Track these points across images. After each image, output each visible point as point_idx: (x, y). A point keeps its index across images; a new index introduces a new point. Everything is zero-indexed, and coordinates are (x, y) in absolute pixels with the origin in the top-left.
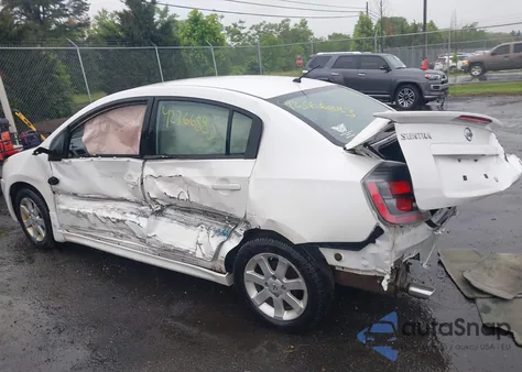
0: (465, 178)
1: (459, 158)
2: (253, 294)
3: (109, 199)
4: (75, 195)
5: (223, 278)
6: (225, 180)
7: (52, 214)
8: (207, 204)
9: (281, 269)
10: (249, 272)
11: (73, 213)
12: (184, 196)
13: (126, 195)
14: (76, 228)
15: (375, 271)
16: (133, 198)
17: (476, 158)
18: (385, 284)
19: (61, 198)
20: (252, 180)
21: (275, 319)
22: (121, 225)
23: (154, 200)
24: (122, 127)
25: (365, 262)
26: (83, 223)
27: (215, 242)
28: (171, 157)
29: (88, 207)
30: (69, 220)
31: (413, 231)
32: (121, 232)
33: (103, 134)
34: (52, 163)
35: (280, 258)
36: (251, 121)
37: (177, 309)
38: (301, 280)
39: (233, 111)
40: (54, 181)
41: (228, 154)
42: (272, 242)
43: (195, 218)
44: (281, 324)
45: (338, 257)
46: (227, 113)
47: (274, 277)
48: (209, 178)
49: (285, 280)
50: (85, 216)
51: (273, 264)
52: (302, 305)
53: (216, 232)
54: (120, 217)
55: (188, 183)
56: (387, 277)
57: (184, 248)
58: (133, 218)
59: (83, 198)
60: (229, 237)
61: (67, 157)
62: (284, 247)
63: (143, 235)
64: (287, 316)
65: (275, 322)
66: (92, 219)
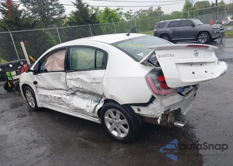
0: (193, 73)
1: (191, 64)
2: (109, 126)
3: (56, 89)
4: (43, 88)
5: (97, 120)
6: (94, 79)
7: (36, 96)
8: (90, 89)
9: (118, 116)
10: (106, 117)
11: (43, 95)
12: (81, 87)
13: (62, 87)
14: (45, 101)
15: (155, 115)
16: (65, 89)
17: (201, 64)
18: (159, 121)
19: (39, 90)
20: (104, 78)
21: (118, 137)
22: (60, 99)
23: (71, 89)
24: (58, 59)
25: (150, 112)
26: (47, 99)
27: (94, 105)
28: (76, 71)
29: (48, 93)
30: (43, 98)
31: (171, 98)
32: (61, 103)
33: (52, 63)
34: (34, 76)
35: (117, 111)
36: (103, 53)
37: (81, 133)
38: (125, 120)
39: (97, 50)
40: (35, 83)
41: (96, 68)
42: (113, 104)
43: (87, 96)
44: (120, 139)
45: (139, 110)
46: (94, 51)
47: (116, 119)
48: (89, 78)
49: (120, 120)
50: (47, 96)
51: (115, 113)
52: (127, 130)
53: (94, 101)
54: (60, 96)
55: (82, 81)
56: (160, 118)
57: (83, 108)
58: (64, 96)
59: (46, 89)
60: (99, 103)
61: (40, 73)
62: (118, 106)
63: (68, 103)
64: (122, 136)
65: (118, 139)
66: (50, 97)
